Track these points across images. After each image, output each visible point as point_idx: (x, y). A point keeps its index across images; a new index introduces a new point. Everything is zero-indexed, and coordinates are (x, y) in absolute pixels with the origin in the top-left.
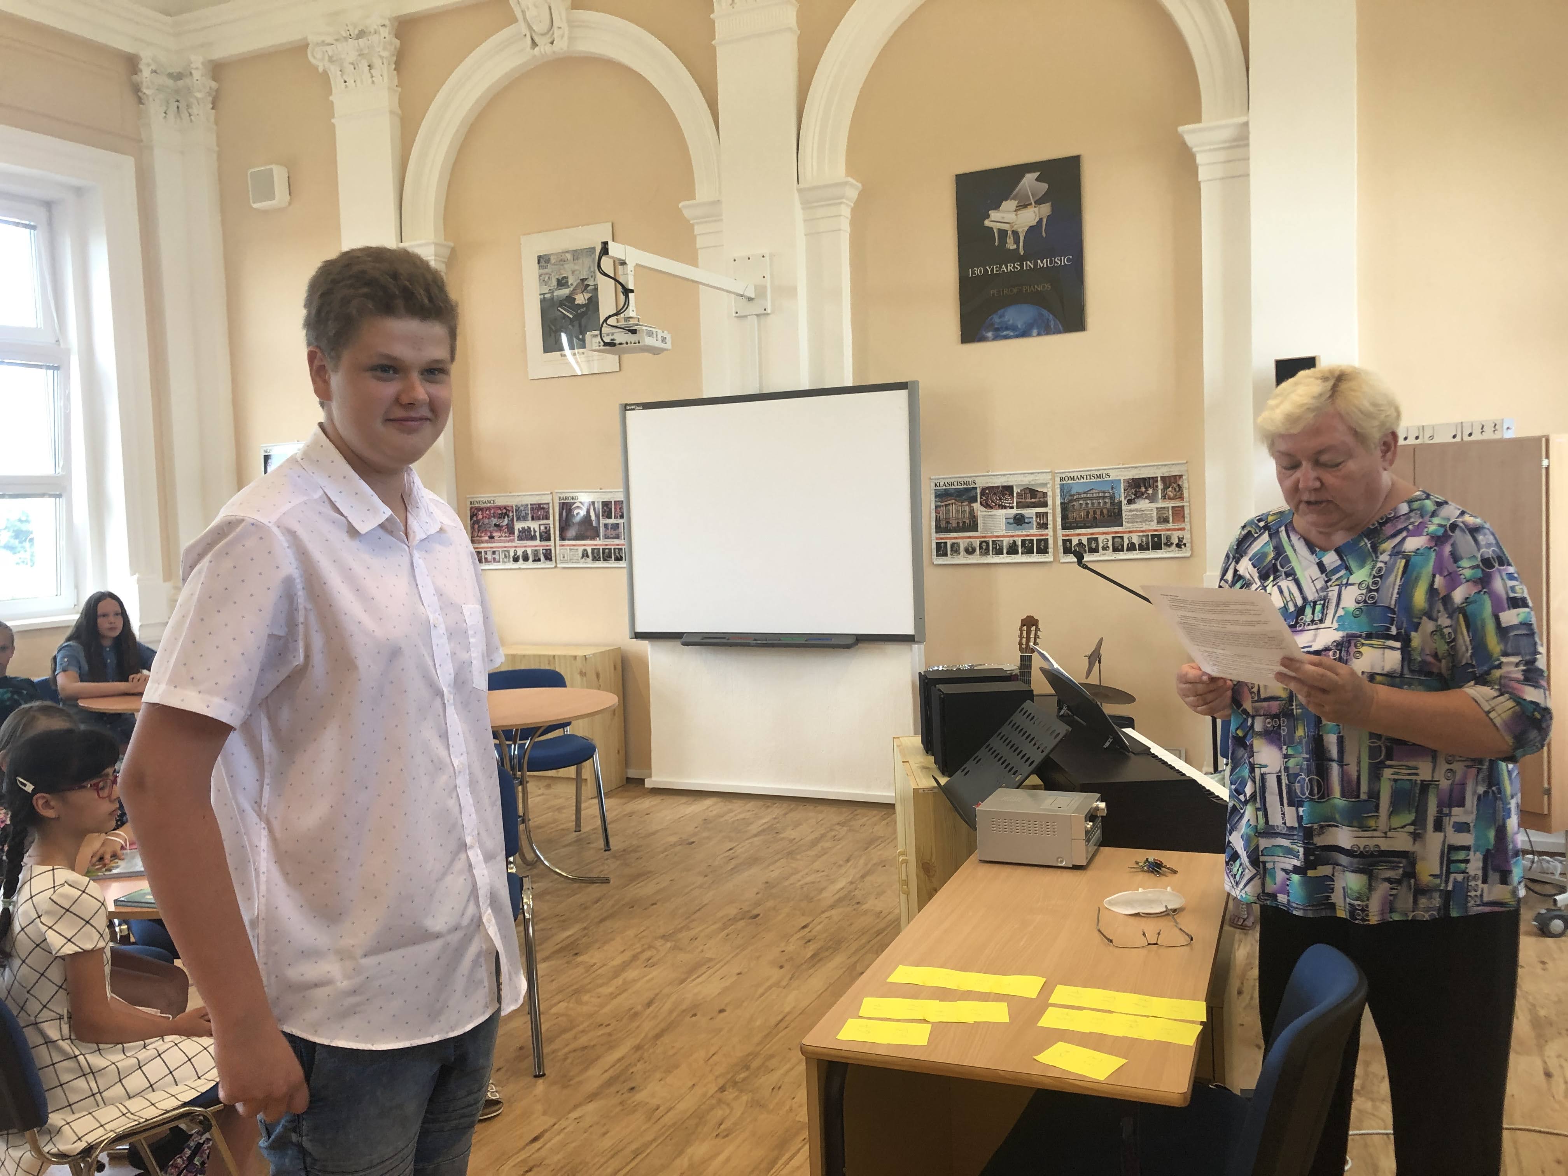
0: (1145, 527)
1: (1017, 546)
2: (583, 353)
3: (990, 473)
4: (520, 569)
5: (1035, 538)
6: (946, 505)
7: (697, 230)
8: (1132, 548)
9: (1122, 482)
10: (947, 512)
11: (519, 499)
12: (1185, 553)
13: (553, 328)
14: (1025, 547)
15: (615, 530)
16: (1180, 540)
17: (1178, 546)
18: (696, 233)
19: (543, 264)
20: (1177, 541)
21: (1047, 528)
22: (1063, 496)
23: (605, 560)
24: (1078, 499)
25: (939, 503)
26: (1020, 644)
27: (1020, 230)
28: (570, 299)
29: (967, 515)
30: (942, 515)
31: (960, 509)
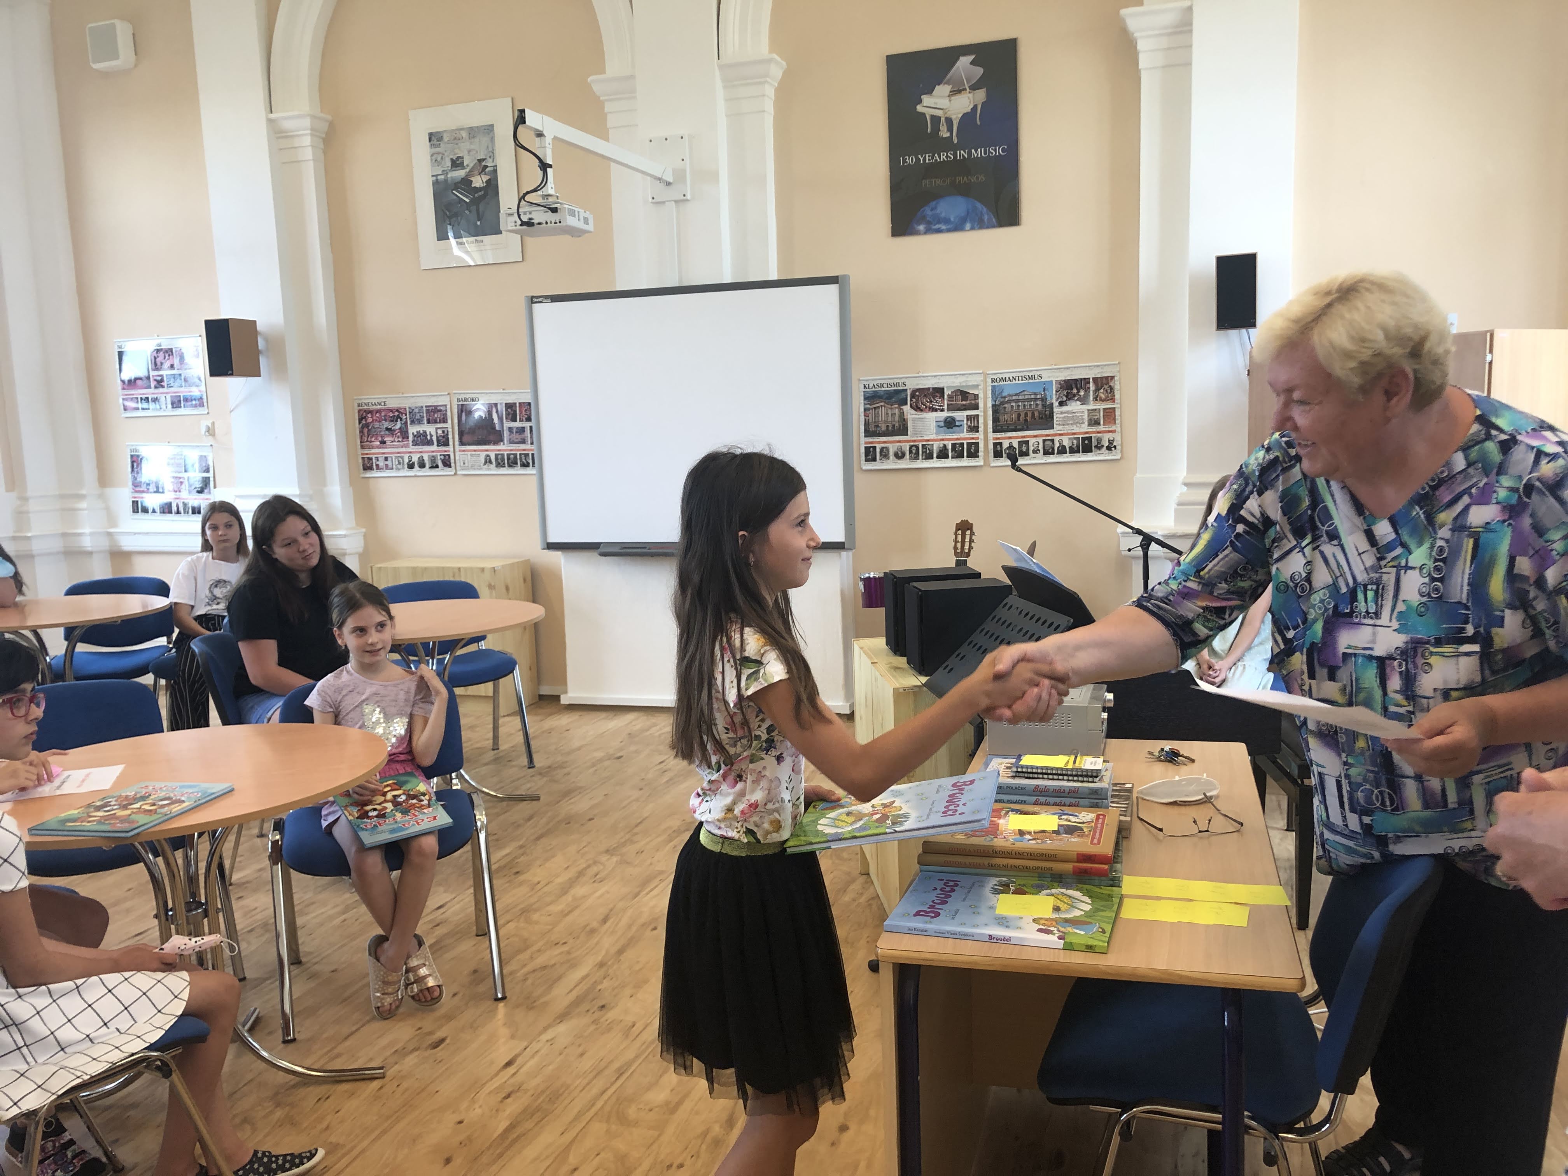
0: (1076, 429)
1: (947, 450)
2: (482, 241)
3: (921, 374)
4: (416, 476)
5: (965, 442)
6: (875, 408)
7: (609, 106)
8: (1062, 451)
9: (1054, 383)
10: (877, 415)
11: (412, 400)
12: (1115, 455)
13: (449, 214)
14: (956, 451)
15: (520, 434)
16: (1111, 442)
17: (1109, 448)
18: (606, 110)
19: (435, 142)
20: (1107, 444)
21: (978, 431)
22: (994, 399)
23: (510, 466)
24: (1009, 401)
25: (868, 406)
26: (955, 548)
27: (953, 117)
28: (466, 182)
29: (897, 418)
30: (871, 419)
31: (890, 412)
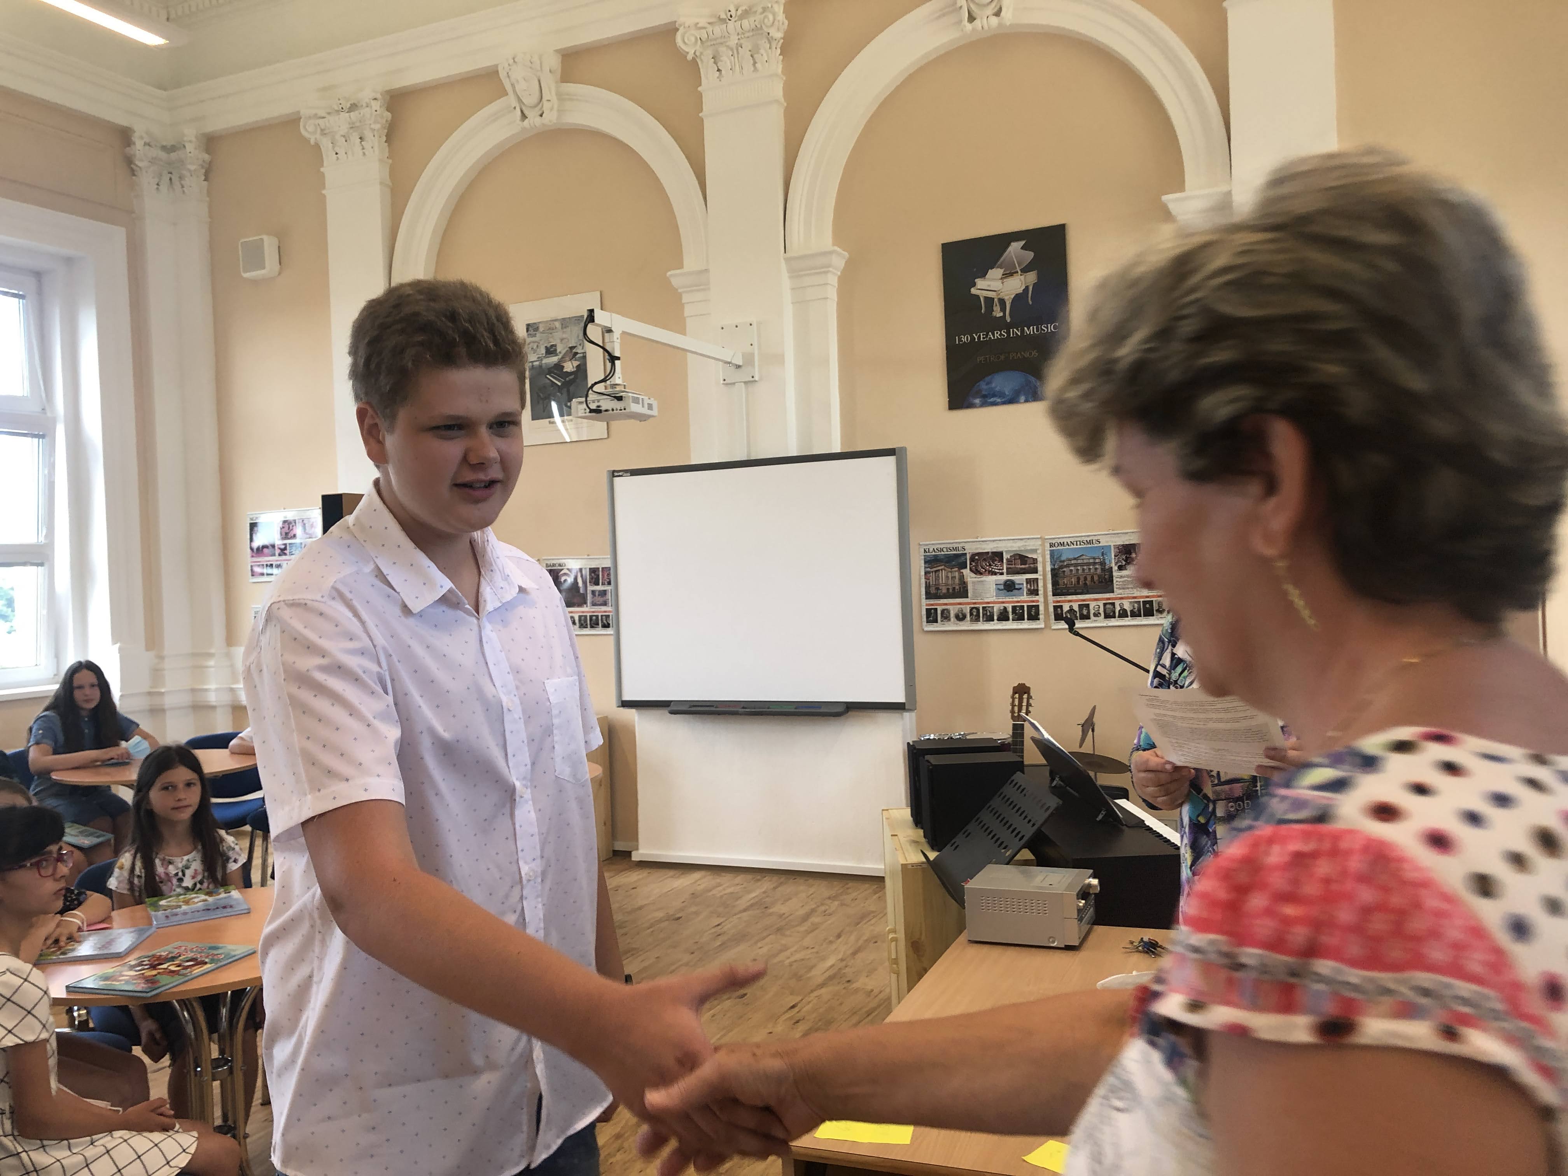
0: (1136, 593)
1: (1008, 613)
2: (572, 421)
3: (979, 539)
5: (1025, 605)
6: (936, 571)
7: (685, 298)
8: (1123, 614)
9: (1112, 548)
10: (937, 578)
13: (541, 395)
14: (1016, 614)
15: (602, 597)
18: (684, 301)
19: (531, 332)
21: (1038, 595)
22: (1053, 562)
23: (592, 627)
24: (1068, 566)
25: (929, 569)
26: (1012, 712)
27: (1006, 298)
28: (559, 367)
29: (957, 581)
30: (932, 581)
31: (950, 574)
